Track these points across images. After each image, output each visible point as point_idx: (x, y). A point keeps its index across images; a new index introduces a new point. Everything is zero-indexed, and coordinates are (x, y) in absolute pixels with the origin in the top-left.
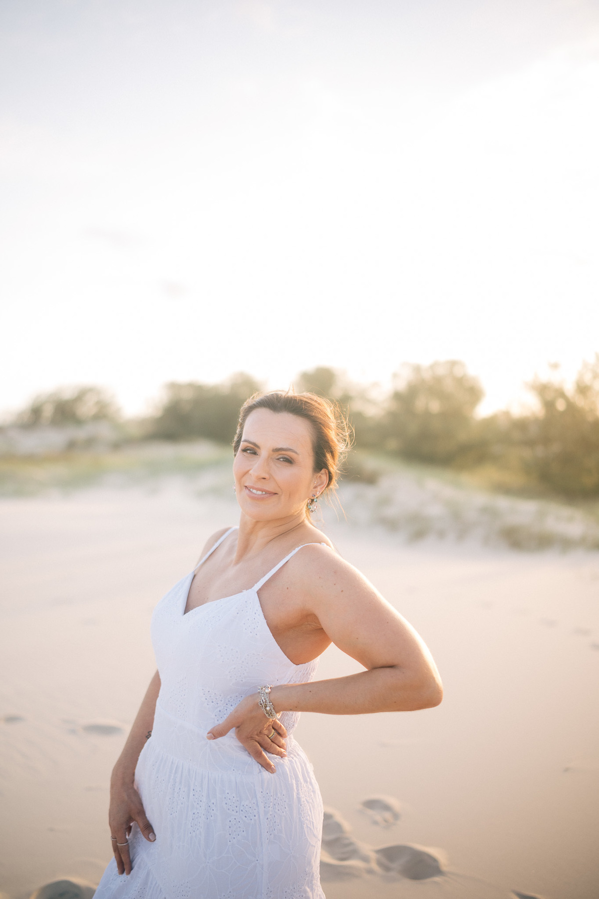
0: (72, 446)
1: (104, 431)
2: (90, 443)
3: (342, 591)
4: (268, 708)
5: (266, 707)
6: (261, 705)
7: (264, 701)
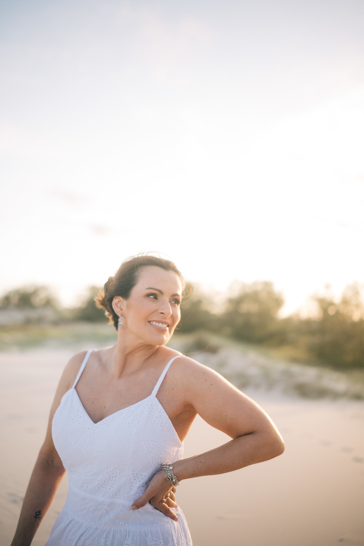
0: (28, 322)
1: (49, 314)
2: (40, 321)
3: (211, 384)
4: (174, 480)
5: (172, 480)
6: (168, 479)
7: (170, 475)
